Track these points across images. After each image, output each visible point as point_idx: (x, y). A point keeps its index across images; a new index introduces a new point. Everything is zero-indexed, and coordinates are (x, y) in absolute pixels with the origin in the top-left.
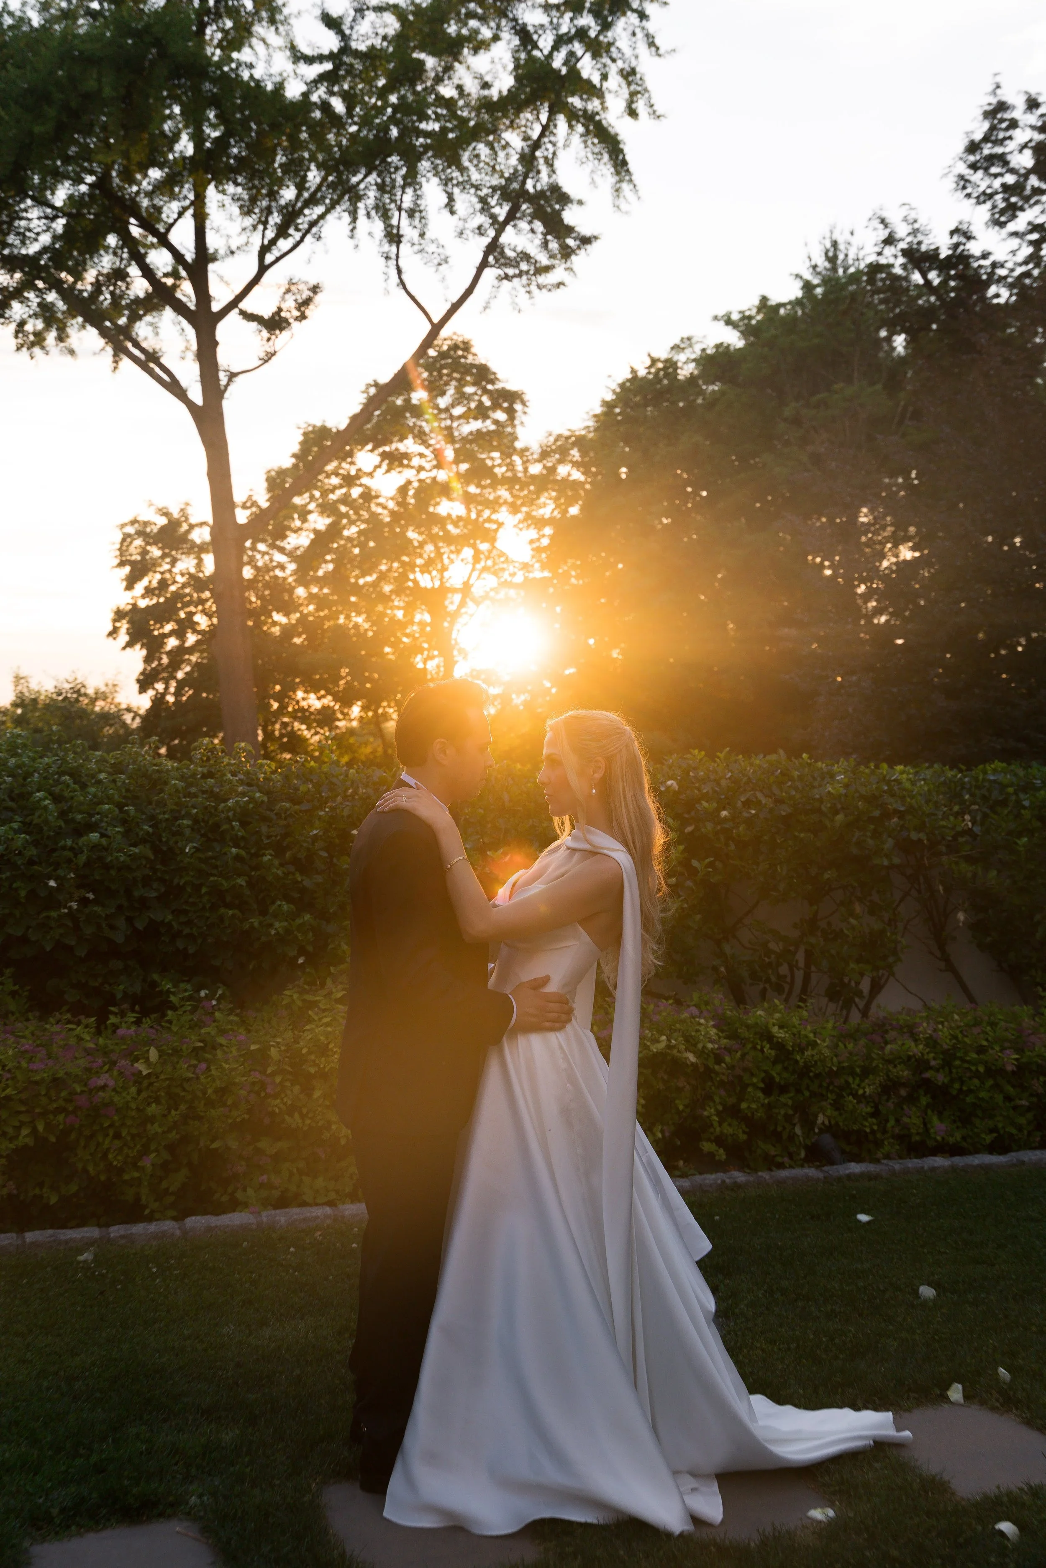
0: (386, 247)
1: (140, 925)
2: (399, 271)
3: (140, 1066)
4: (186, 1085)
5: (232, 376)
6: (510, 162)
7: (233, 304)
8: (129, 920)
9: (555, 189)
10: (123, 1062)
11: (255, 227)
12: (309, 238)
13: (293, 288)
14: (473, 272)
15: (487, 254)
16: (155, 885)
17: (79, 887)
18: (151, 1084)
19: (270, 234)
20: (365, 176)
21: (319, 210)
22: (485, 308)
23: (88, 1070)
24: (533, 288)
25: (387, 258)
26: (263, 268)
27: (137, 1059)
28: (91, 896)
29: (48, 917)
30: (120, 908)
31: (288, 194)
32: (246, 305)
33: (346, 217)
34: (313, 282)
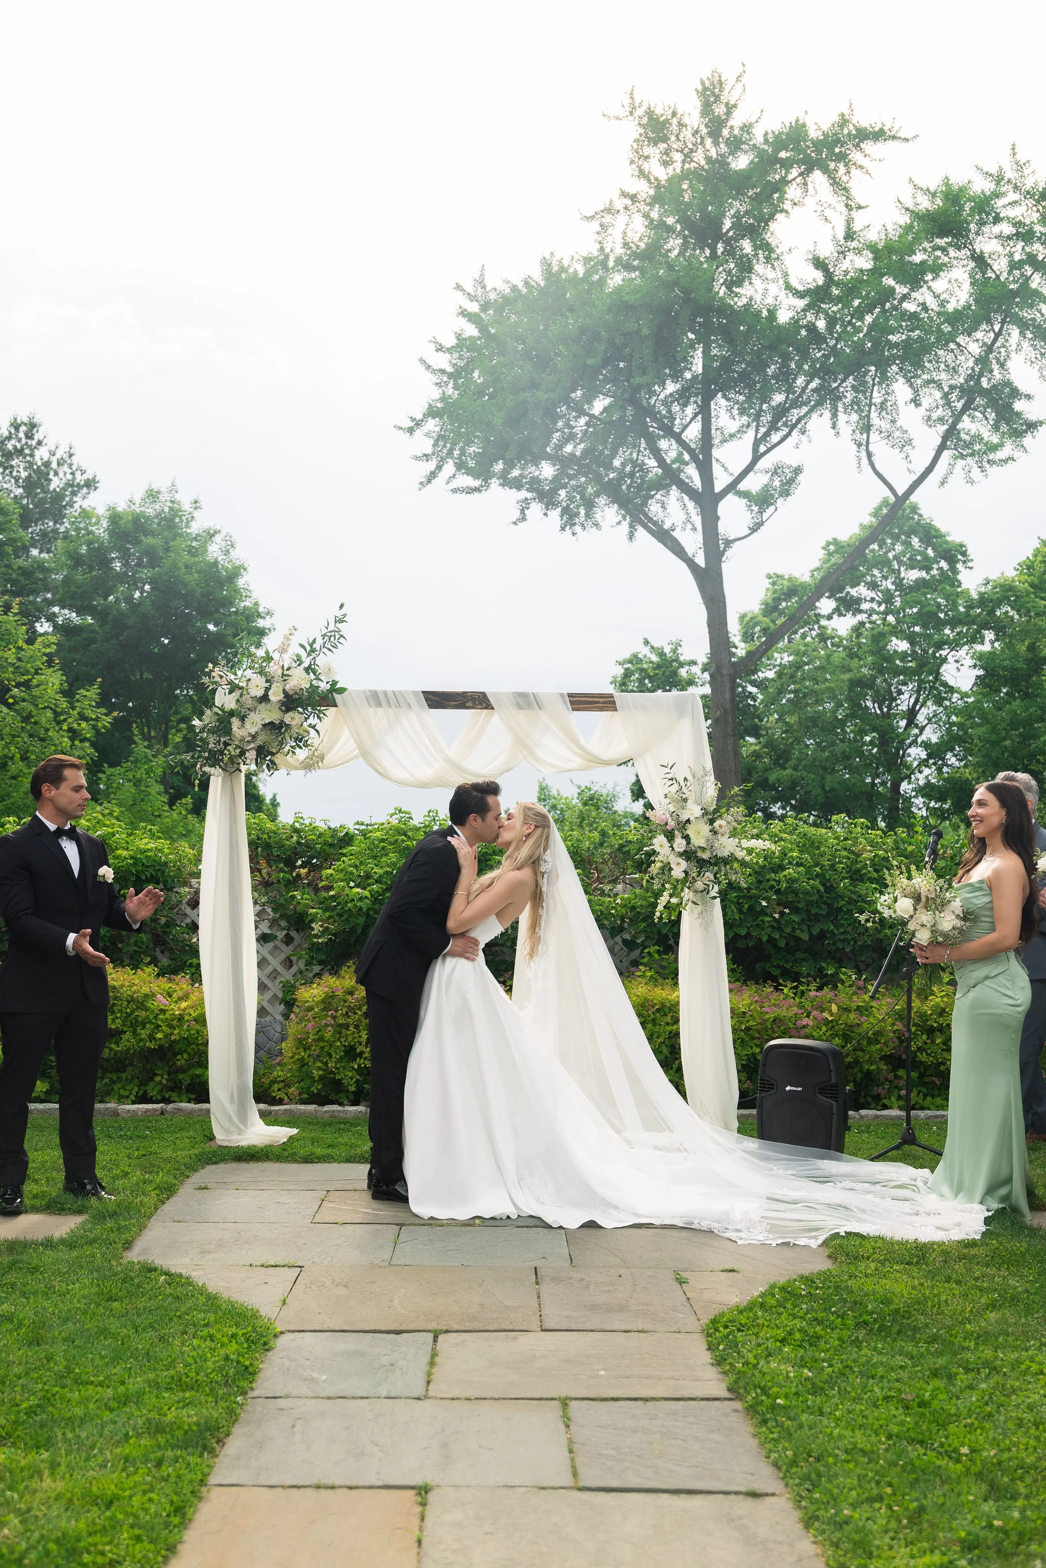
0: (858, 436)
1: (815, 931)
2: (869, 455)
3: (826, 1015)
4: (855, 1029)
5: (728, 543)
6: (967, 364)
7: (731, 488)
8: (809, 927)
9: (1008, 384)
10: (815, 1013)
11: (748, 426)
12: (795, 433)
13: (779, 471)
14: (933, 453)
15: (945, 438)
16: (824, 907)
17: (778, 905)
18: (833, 1027)
19: (763, 430)
20: (843, 381)
21: (805, 409)
22: (943, 483)
23: (796, 1014)
24: (985, 464)
25: (859, 445)
26: (757, 457)
27: (823, 1011)
28: (787, 911)
29: (763, 921)
30: (803, 920)
31: (778, 398)
32: (742, 486)
33: (827, 414)
34: (795, 465)
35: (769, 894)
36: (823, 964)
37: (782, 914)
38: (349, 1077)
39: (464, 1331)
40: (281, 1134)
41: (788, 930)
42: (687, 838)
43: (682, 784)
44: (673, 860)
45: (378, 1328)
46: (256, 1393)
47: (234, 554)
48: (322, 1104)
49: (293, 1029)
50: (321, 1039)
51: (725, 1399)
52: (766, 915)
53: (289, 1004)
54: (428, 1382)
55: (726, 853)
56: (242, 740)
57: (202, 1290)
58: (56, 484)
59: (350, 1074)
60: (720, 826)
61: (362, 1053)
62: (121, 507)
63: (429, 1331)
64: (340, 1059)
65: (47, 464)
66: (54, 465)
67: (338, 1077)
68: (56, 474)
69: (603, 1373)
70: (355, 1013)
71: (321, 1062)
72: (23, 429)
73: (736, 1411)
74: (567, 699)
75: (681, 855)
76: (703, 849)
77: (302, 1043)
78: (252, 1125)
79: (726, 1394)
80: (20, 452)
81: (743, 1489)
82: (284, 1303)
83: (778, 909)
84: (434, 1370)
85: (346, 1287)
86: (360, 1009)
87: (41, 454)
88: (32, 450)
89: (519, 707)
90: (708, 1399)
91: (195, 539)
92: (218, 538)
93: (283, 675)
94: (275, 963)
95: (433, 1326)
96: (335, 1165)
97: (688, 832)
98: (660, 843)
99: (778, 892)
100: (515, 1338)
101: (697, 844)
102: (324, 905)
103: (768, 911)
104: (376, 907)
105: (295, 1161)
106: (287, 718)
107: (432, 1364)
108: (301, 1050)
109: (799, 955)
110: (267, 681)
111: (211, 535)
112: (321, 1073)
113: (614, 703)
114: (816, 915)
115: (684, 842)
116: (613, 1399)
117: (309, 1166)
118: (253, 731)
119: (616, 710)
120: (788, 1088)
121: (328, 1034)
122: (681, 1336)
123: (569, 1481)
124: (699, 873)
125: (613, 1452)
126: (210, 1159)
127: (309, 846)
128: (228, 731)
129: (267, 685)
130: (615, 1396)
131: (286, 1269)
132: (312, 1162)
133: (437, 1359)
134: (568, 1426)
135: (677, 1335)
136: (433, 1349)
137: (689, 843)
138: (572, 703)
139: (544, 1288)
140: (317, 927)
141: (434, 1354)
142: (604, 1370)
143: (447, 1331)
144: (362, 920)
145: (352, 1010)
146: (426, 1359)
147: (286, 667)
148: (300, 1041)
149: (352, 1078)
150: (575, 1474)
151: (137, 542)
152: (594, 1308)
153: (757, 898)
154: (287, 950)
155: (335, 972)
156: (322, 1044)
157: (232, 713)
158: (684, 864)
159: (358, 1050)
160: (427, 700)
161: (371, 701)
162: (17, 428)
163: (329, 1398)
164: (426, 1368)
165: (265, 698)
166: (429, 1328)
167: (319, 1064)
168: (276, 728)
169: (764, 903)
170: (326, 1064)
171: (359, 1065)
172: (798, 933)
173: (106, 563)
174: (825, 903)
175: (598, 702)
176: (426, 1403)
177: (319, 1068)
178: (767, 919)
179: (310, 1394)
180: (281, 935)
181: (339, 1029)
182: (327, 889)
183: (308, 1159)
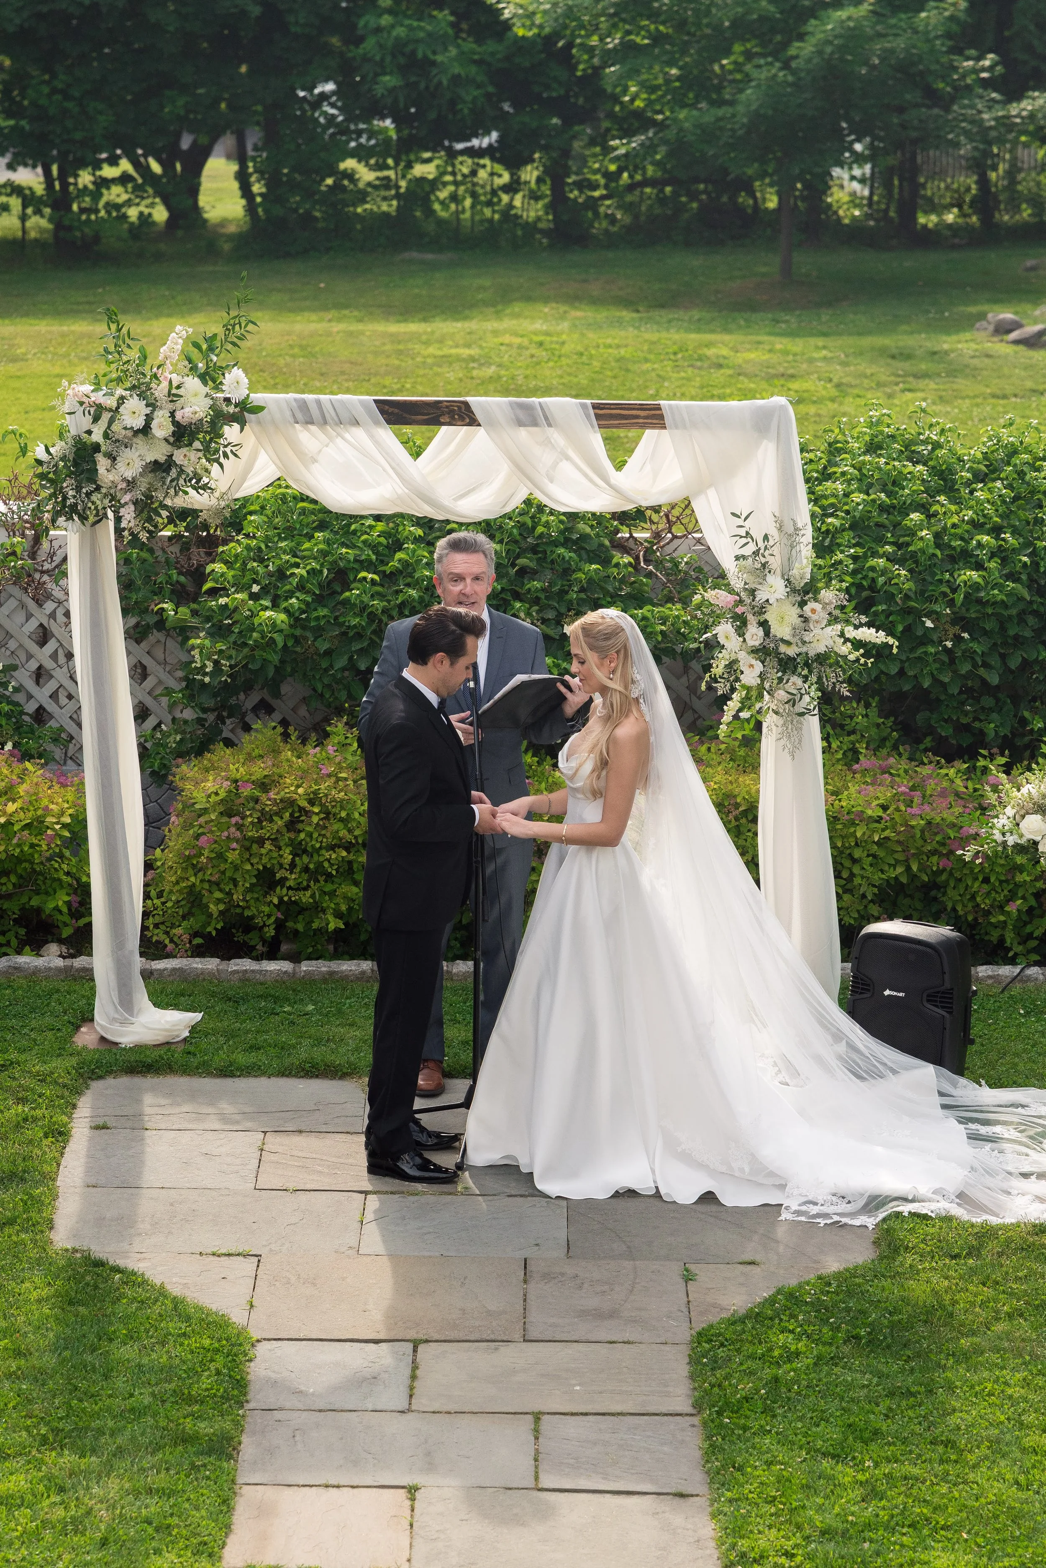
35: (937, 608)
36: (1027, 714)
37: (958, 639)
38: (265, 915)
39: (445, 1341)
40: (179, 1023)
41: (965, 668)
42: (764, 625)
43: (761, 544)
44: (745, 659)
45: (356, 1337)
46: (251, 1405)
48: (227, 957)
50: (221, 856)
51: (687, 1415)
52: (932, 642)
54: (411, 1396)
55: (821, 649)
56: (114, 485)
57: (162, 1292)
59: (266, 909)
60: (813, 611)
61: (284, 879)
63: (408, 1341)
64: (250, 890)
67: (247, 913)
69: (578, 1388)
70: (271, 821)
71: (221, 890)
73: (693, 1426)
74: (592, 412)
75: (754, 651)
76: (788, 643)
77: (190, 863)
78: (140, 1010)
79: (690, 1410)
81: (673, 1491)
82: (252, 1306)
83: (953, 630)
84: (415, 1384)
85: (314, 1285)
86: (279, 814)
89: (520, 424)
90: (671, 1415)
93: (169, 394)
95: (412, 1334)
96: (263, 1081)
97: (767, 616)
98: (724, 631)
99: (951, 603)
100: (496, 1349)
101: (779, 636)
102: (212, 624)
103: (935, 638)
104: (298, 632)
105: (210, 1074)
106: (179, 456)
107: (413, 1377)
108: (191, 871)
109: (988, 701)
110: (147, 405)
112: (222, 907)
113: (662, 417)
114: (1016, 637)
115: (761, 632)
116: (582, 1414)
117: (229, 1082)
118: (129, 475)
119: (665, 428)
120: (887, 992)
121: (232, 852)
122: (666, 1348)
123: (531, 1483)
124: (780, 680)
125: (572, 1461)
126: (93, 1072)
128: (92, 475)
129: (148, 410)
130: (584, 1411)
131: (241, 1258)
132: (232, 1075)
133: (418, 1372)
134: (537, 1438)
135: (662, 1347)
136: (414, 1361)
137: (767, 633)
138: (598, 417)
139: (534, 1288)
141: (415, 1367)
142: (579, 1385)
143: (427, 1341)
144: (275, 658)
145: (266, 817)
146: (408, 1372)
147: (175, 384)
148: (189, 858)
149: (269, 916)
150: (537, 1478)
152: (583, 1314)
153: (918, 615)
156: (223, 867)
157: (96, 448)
158: (759, 667)
159: (278, 876)
160: (382, 412)
161: (299, 416)
163: (320, 1411)
164: (407, 1382)
165: (145, 430)
166: (408, 1337)
167: (218, 895)
168: (160, 468)
169: (929, 624)
170: (229, 894)
171: (281, 899)
172: (982, 671)
174: (1035, 613)
175: (637, 417)
176: (410, 1416)
177: (219, 901)
178: (932, 650)
179: (301, 1407)
181: (249, 845)
182: (214, 592)
183: (226, 1072)
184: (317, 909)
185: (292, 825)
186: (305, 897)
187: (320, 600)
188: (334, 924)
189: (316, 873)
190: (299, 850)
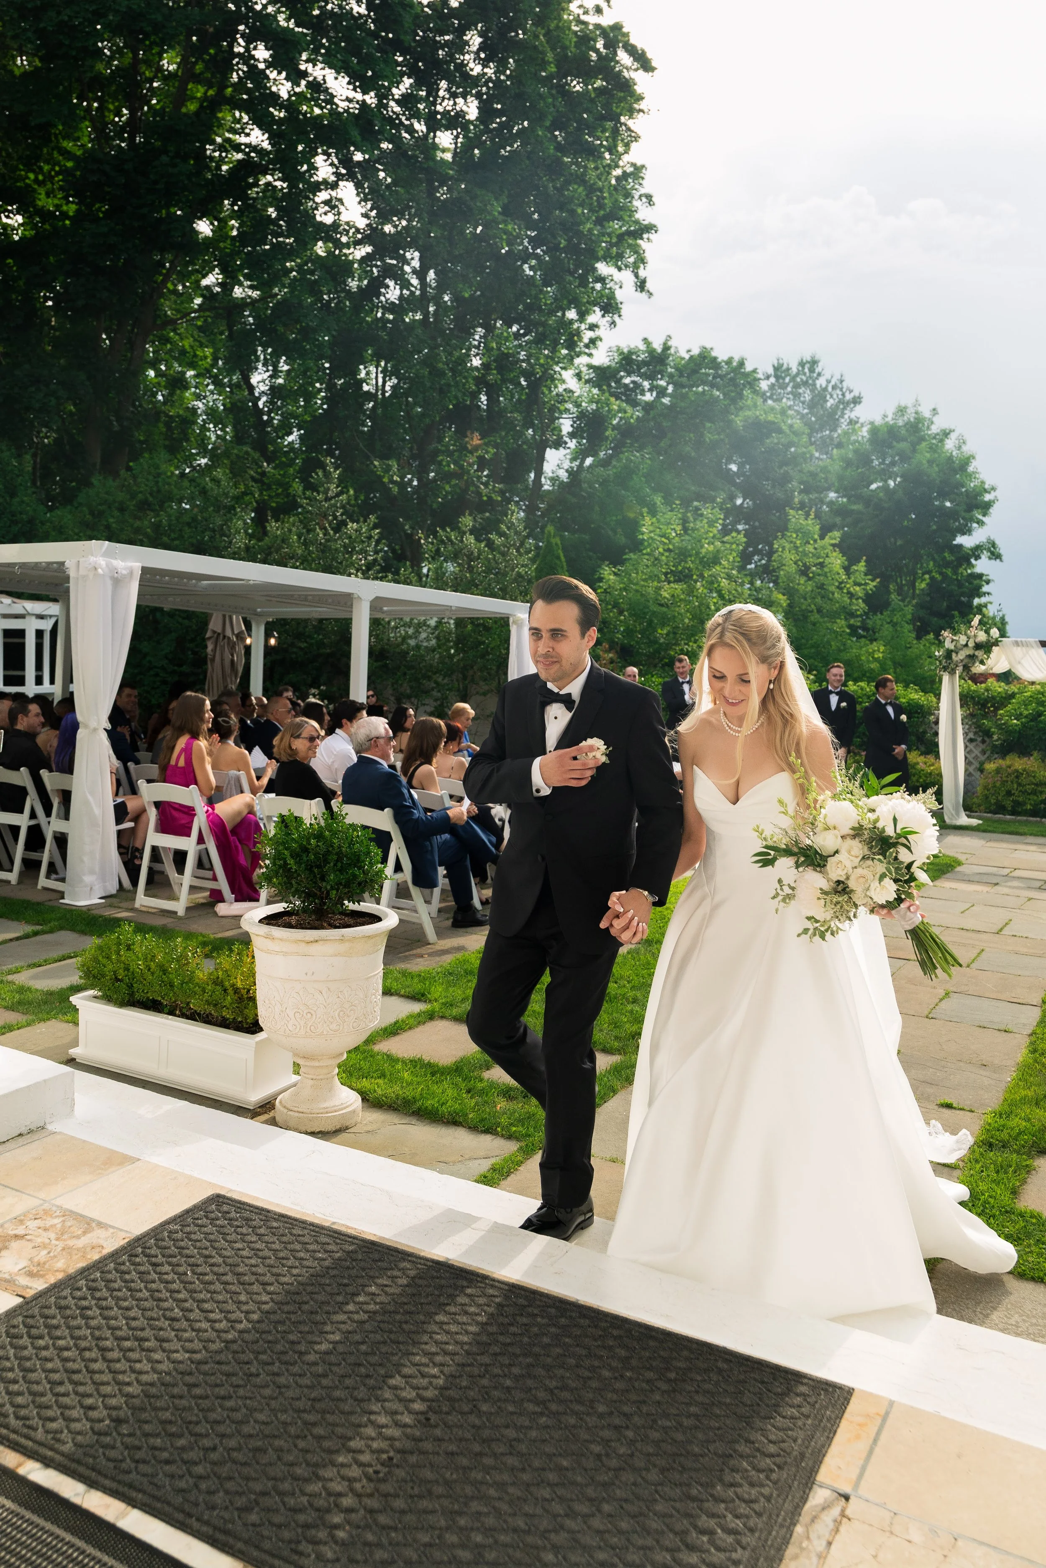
38: (1008, 804)
40: (974, 822)
47: (965, 448)
48: (994, 813)
49: (982, 781)
50: (995, 786)
53: (981, 770)
56: (957, 661)
58: (830, 402)
59: (1008, 800)
61: (1014, 793)
62: (878, 421)
65: (825, 389)
66: (830, 389)
68: (831, 396)
70: (1011, 776)
71: (995, 796)
72: (807, 366)
77: (986, 788)
78: (961, 817)
80: (805, 383)
86: (1013, 775)
87: (821, 382)
88: (814, 381)
91: (934, 438)
92: (953, 436)
94: (977, 752)
102: (999, 727)
106: (977, 653)
111: (946, 434)
118: (961, 658)
121: (998, 784)
127: (993, 698)
128: (950, 658)
140: (995, 737)
144: (1017, 735)
145: (1009, 775)
151: (891, 447)
154: (983, 746)
155: (1003, 758)
156: (995, 789)
157: (952, 650)
159: (1012, 793)
162: (803, 367)
168: (971, 657)
170: (997, 797)
171: (1013, 799)
173: (867, 462)
177: (994, 800)
180: (979, 739)
181: (1004, 783)
182: (1000, 719)
183: (985, 831)
184: (1024, 804)
185: (1017, 777)
186: (1021, 799)
187: (1032, 720)
188: (1029, 807)
189: (1024, 792)
190: (1019, 784)
